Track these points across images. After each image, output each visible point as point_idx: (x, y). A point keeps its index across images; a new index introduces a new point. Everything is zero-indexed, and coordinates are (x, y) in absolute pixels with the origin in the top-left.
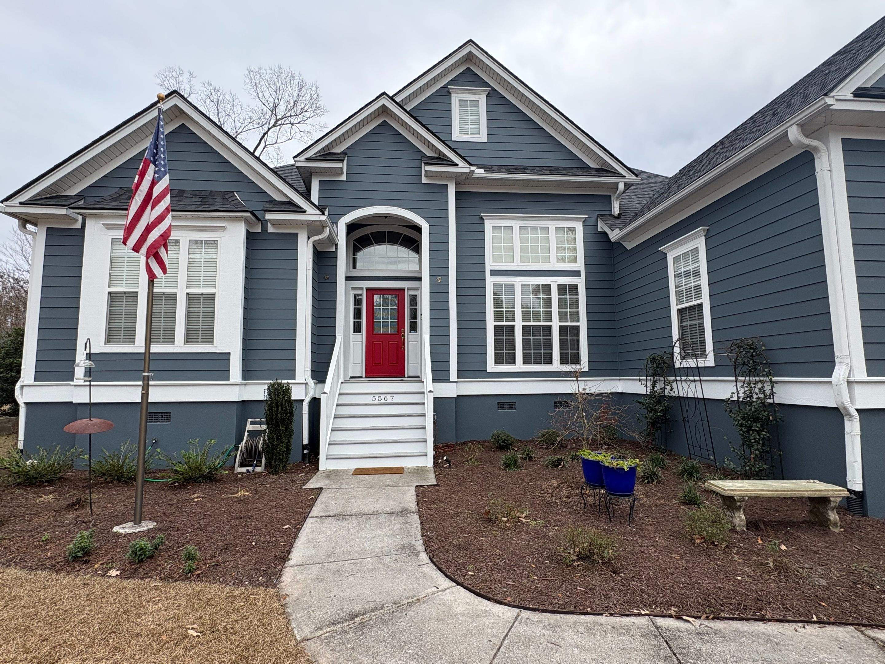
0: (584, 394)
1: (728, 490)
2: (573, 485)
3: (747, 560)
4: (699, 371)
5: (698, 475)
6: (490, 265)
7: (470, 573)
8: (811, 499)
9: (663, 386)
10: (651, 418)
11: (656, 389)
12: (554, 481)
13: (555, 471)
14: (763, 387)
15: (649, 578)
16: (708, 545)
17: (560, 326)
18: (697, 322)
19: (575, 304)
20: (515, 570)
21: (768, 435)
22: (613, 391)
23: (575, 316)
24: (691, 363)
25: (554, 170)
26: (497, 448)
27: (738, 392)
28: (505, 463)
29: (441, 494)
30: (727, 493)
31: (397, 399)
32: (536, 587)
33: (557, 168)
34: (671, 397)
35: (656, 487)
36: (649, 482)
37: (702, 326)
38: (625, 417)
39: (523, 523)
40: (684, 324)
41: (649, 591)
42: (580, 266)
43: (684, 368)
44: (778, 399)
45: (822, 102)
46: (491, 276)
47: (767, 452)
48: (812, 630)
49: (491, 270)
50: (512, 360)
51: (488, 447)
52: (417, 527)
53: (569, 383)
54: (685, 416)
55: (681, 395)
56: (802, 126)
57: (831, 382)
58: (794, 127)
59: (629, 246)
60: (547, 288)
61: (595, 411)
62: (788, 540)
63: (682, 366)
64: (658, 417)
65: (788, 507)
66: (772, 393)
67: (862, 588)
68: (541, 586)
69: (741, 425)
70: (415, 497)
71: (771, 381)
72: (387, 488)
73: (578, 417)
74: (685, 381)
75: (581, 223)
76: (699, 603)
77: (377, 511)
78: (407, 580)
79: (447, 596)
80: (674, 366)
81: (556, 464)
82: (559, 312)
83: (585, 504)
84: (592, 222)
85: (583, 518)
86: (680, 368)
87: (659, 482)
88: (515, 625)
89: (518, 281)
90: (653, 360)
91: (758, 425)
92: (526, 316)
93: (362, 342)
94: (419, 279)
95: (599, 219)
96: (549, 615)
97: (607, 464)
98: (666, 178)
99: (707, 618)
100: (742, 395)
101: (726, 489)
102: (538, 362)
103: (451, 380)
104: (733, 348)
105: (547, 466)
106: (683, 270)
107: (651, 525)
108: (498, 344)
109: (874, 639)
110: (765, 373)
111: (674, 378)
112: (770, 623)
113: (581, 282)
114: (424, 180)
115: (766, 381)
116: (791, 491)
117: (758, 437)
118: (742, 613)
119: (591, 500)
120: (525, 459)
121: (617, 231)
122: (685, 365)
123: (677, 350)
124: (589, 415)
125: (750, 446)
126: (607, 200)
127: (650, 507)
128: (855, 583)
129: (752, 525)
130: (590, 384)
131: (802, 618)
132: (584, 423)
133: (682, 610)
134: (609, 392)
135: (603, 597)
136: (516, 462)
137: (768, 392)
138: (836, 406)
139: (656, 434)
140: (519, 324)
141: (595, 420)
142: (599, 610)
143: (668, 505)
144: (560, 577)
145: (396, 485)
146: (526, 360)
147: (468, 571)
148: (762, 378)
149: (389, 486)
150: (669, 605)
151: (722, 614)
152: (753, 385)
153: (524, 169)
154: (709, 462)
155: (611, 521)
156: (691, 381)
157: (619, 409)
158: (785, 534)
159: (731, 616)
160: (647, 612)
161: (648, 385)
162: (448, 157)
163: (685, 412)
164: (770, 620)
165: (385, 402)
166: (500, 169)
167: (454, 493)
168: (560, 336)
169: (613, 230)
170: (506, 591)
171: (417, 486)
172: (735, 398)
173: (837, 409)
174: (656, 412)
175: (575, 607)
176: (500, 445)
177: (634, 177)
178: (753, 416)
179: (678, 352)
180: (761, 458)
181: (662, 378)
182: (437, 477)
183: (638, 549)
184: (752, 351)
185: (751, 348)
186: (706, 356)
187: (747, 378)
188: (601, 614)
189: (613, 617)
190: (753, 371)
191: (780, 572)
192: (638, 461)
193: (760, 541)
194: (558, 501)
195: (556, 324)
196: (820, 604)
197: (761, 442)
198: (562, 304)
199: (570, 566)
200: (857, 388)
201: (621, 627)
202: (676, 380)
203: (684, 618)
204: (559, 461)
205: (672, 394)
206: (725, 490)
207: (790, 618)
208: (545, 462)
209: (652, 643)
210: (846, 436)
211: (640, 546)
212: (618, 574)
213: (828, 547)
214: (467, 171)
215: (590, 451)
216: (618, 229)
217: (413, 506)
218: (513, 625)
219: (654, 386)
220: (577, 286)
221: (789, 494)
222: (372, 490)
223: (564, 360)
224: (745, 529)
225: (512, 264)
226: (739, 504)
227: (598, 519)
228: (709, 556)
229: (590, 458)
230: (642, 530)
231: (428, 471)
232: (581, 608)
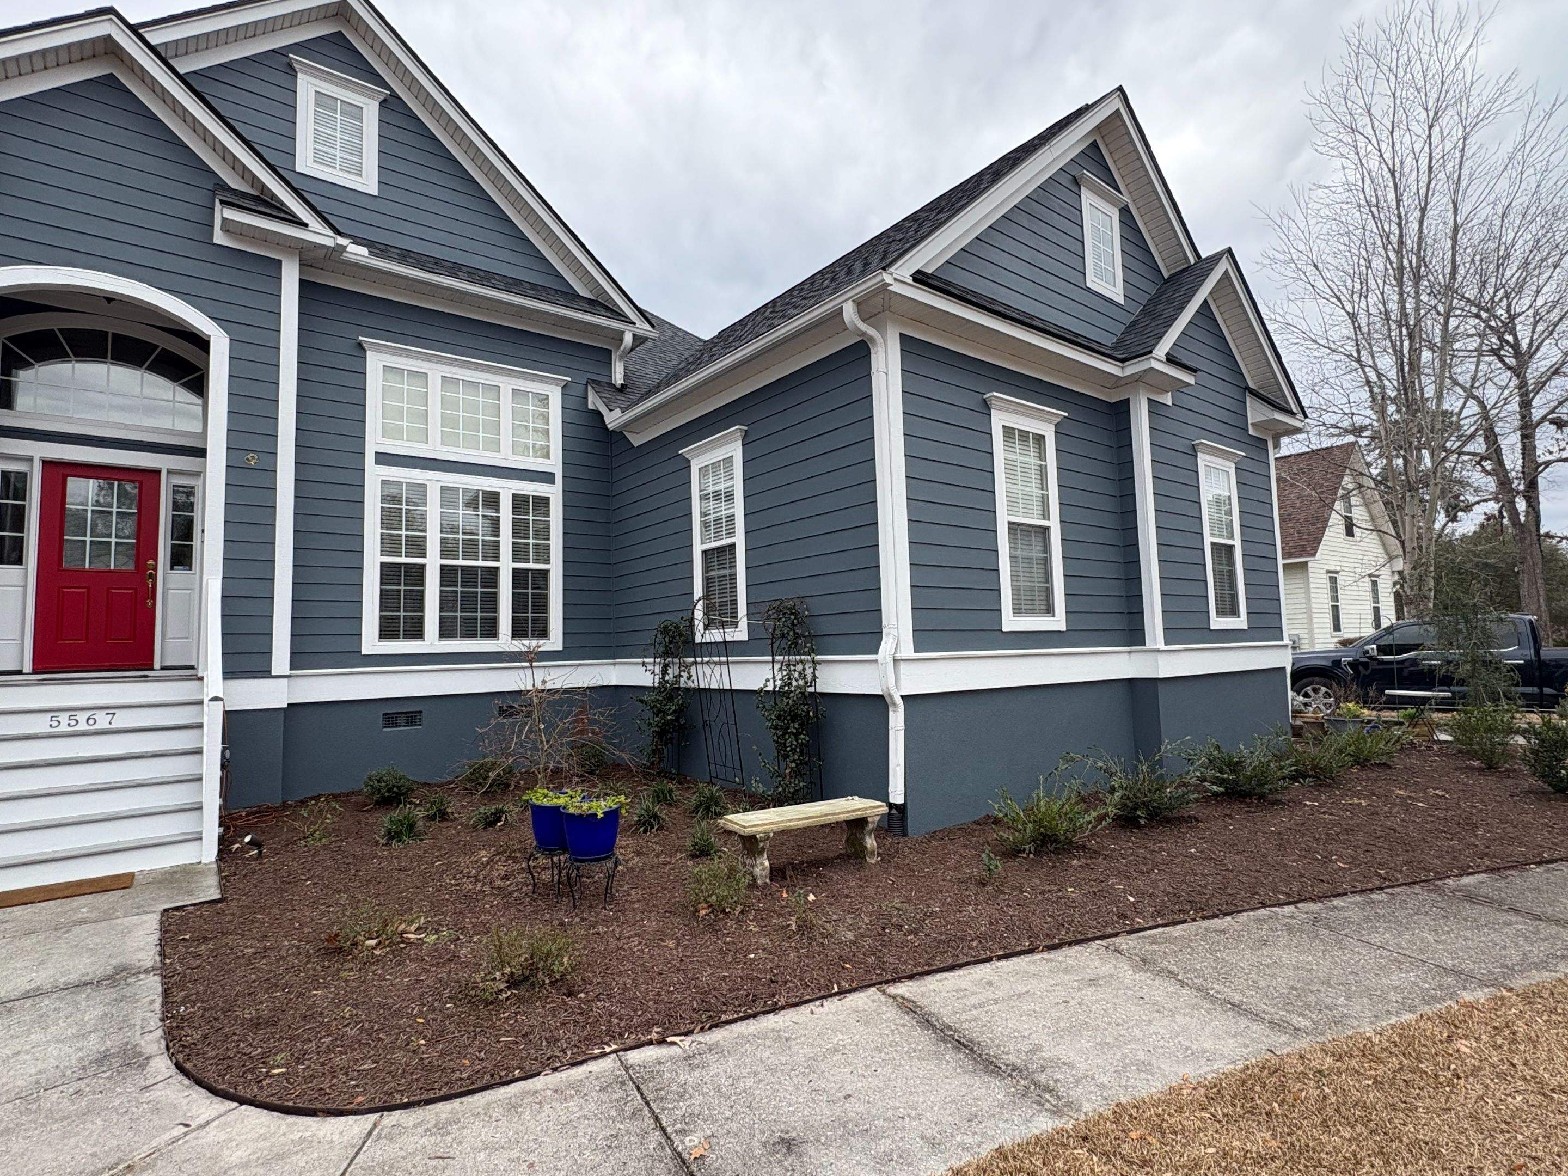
0: (543, 691)
1: (749, 827)
2: (518, 855)
3: (766, 926)
4: (727, 648)
5: (718, 809)
6: (374, 442)
7: (276, 1071)
8: (848, 822)
9: (677, 673)
10: (657, 725)
11: (667, 678)
12: (483, 853)
13: (490, 834)
14: (804, 670)
15: (625, 989)
16: (716, 916)
17: (514, 569)
18: (727, 572)
19: (544, 532)
20: (380, 1039)
21: (807, 738)
22: (592, 684)
23: (543, 554)
24: (716, 636)
25: (512, 285)
26: (377, 803)
27: (774, 678)
28: (389, 832)
29: (229, 918)
30: (748, 831)
31: (123, 720)
32: (422, 1059)
33: (518, 282)
34: (687, 690)
35: (655, 836)
36: (645, 831)
37: (733, 577)
38: (611, 727)
39: (409, 943)
40: (712, 574)
41: (623, 1012)
42: (555, 464)
43: (706, 643)
44: (822, 686)
45: (878, 279)
46: (377, 463)
47: (806, 763)
48: (832, 1005)
49: (376, 453)
50: (416, 631)
51: (356, 803)
52: (152, 1002)
53: (516, 672)
54: (706, 718)
55: (702, 686)
56: (859, 304)
57: (876, 661)
58: (850, 302)
59: (637, 440)
60: (492, 499)
61: (561, 720)
62: (818, 886)
63: (704, 641)
64: (668, 723)
65: (825, 838)
66: (814, 678)
67: (890, 933)
68: (430, 1055)
69: (776, 728)
70: (157, 936)
71: (813, 661)
72: (76, 930)
73: (530, 731)
74: (707, 663)
75: (560, 389)
76: (694, 1009)
77: (38, 988)
78: (104, 1130)
79: (212, 1135)
80: (694, 640)
81: (491, 822)
82: (514, 543)
83: (535, 885)
84: (578, 390)
85: (529, 910)
86: (701, 643)
87: (661, 828)
88: (364, 1149)
89: (435, 480)
90: (665, 631)
91: (796, 726)
92: (447, 549)
93: (25, 587)
94: (201, 453)
95: (589, 388)
96: (439, 1106)
97: (571, 810)
98: (701, 340)
99: (702, 1029)
100: (778, 683)
101: (746, 825)
102: (470, 634)
103: (273, 674)
104: (770, 613)
105: (475, 827)
106: (711, 489)
107: (639, 901)
108: (387, 600)
109: (894, 997)
110: (806, 650)
111: (692, 660)
112: (782, 1012)
113: (555, 493)
114: (219, 238)
115: (808, 661)
116: (826, 815)
117: (795, 743)
118: (750, 1008)
119: (546, 876)
120: (432, 818)
121: (617, 412)
122: (708, 638)
123: (699, 614)
124: (550, 726)
125: (786, 756)
126: (605, 357)
127: (642, 871)
128: (884, 929)
129: (777, 873)
130: (555, 673)
131: (822, 993)
132: (542, 742)
133: (668, 1028)
134: (586, 685)
135: (544, 1043)
136: (412, 826)
137: (809, 677)
138: (880, 693)
139: (665, 751)
140: (433, 563)
141: (561, 735)
142: (536, 1066)
143: (670, 863)
144: (472, 1028)
145: (106, 916)
146: (446, 631)
147: (273, 1067)
148: (803, 657)
149: (85, 922)
150: (648, 1026)
151: (724, 1018)
152: (792, 668)
153: (454, 270)
154: (734, 786)
155: (575, 907)
156: (715, 663)
157: (602, 714)
158: (816, 878)
159: (736, 1016)
160: (614, 1047)
161: (657, 671)
162: (282, 203)
163: (706, 713)
164: (783, 1008)
165: (86, 727)
166: (404, 256)
167: (263, 909)
168: (514, 588)
169: (611, 410)
170: (357, 1086)
171: (166, 910)
172: (770, 688)
173: (881, 697)
174: (665, 714)
175: (492, 1076)
176: (383, 797)
177: (648, 327)
178: (790, 712)
179: (700, 617)
180: (797, 773)
181: (676, 660)
182: (224, 882)
183: (613, 944)
184: (793, 617)
185: (792, 614)
186: (736, 625)
187: (786, 657)
188: (538, 1074)
189: (557, 1074)
190: (793, 648)
191: (803, 935)
192: (623, 798)
193: (785, 895)
194: (486, 888)
195: (506, 566)
196: (843, 968)
197: (798, 750)
198: (519, 528)
199: (492, 1003)
200: (902, 665)
201: (570, 1086)
202: (696, 663)
203: (669, 1040)
204: (497, 815)
205: (690, 684)
206: (744, 827)
207: (808, 997)
208: (470, 819)
209: (616, 1096)
210: (891, 732)
211: (618, 939)
212: (576, 996)
213: (861, 886)
214: (329, 242)
215: (546, 791)
216: (618, 410)
217: (148, 955)
218: (360, 1149)
219: (664, 672)
220: (547, 499)
221: (823, 820)
222: (28, 942)
223: (518, 631)
224: (768, 881)
225: (424, 446)
226: (761, 844)
227: (553, 908)
228: (717, 931)
229: (545, 802)
230: (623, 911)
231: (201, 873)
232: (503, 1073)
